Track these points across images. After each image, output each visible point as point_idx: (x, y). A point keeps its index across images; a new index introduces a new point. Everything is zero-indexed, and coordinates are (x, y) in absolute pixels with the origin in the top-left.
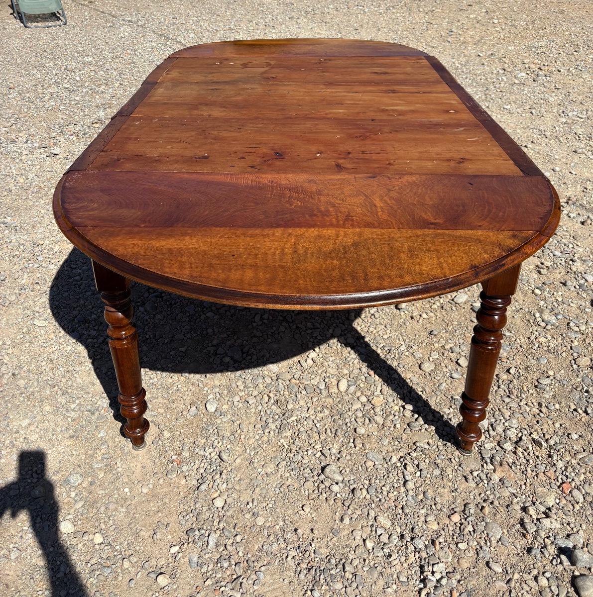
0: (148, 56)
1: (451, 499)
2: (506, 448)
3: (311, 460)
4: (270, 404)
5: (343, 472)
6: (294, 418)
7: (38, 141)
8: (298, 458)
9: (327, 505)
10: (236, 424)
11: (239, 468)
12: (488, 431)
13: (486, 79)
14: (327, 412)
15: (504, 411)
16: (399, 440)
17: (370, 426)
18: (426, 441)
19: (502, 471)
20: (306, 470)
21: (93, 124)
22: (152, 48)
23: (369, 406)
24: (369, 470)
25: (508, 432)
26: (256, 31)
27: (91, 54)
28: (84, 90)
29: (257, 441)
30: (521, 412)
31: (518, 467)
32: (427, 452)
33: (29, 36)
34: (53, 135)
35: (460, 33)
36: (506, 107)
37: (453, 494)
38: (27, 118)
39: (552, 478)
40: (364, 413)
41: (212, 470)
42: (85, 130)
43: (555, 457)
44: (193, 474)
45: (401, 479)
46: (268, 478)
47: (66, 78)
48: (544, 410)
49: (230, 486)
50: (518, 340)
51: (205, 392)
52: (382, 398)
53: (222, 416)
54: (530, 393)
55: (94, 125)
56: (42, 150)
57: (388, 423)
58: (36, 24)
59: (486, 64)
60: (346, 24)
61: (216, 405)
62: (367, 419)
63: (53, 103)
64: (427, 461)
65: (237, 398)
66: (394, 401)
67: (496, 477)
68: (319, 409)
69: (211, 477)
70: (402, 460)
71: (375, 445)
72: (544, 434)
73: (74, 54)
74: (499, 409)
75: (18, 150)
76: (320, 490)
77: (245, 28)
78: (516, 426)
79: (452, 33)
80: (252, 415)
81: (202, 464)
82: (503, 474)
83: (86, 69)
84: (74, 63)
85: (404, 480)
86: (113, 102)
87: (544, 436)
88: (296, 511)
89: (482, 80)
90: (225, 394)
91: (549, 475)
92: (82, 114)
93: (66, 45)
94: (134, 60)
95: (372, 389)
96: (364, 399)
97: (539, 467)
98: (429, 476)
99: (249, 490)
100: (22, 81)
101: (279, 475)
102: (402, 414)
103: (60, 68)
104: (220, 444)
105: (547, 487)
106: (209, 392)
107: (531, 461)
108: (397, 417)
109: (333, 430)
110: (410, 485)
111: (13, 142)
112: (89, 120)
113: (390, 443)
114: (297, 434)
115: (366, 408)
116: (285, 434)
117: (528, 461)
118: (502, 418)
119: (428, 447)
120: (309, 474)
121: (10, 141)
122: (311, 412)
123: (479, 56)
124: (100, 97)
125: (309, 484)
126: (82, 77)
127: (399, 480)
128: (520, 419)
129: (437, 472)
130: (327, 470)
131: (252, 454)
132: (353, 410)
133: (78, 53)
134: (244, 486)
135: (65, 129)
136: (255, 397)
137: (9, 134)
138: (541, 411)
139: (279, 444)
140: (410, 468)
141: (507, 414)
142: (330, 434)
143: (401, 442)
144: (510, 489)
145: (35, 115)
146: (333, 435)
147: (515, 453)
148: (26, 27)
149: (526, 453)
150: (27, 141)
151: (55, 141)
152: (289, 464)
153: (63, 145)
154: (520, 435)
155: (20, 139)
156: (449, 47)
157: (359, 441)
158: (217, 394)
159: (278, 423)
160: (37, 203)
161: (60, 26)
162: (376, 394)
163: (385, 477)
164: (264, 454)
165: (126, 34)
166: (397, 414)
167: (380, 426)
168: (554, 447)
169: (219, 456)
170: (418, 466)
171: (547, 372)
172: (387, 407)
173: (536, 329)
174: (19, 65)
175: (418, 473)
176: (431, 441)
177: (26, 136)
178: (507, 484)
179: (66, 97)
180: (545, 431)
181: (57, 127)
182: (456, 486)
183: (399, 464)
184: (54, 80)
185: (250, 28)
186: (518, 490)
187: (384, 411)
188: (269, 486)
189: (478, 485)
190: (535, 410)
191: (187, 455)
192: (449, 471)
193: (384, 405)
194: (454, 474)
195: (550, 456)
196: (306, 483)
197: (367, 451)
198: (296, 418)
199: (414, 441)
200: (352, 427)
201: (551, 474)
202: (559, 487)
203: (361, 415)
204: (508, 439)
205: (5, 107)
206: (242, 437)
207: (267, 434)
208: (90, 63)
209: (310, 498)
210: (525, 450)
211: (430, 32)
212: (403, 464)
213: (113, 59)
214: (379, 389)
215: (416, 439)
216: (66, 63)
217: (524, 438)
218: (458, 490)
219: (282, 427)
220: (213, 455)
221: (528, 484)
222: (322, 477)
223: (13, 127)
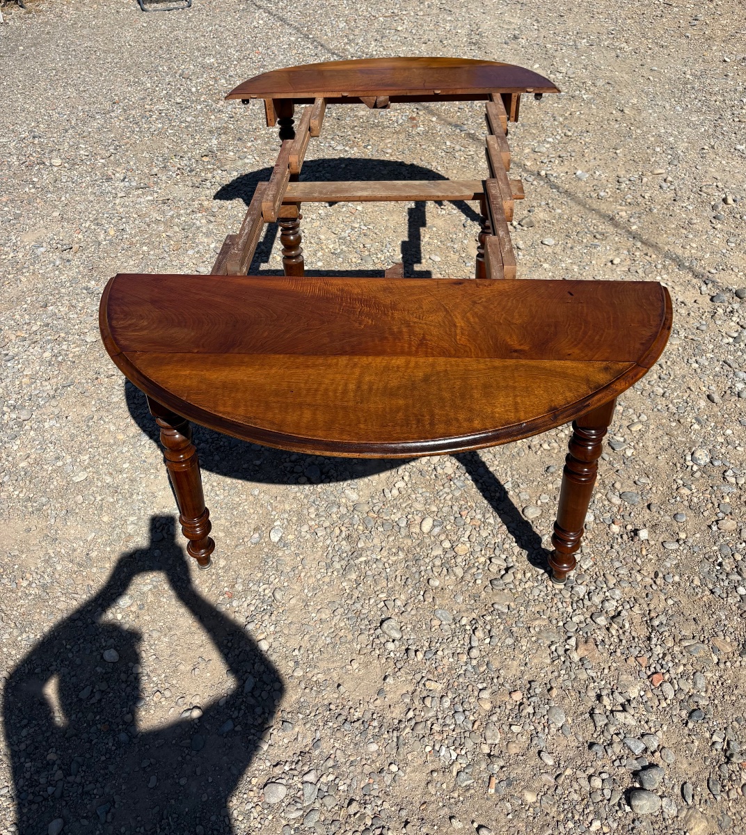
0: (282, 57)
1: (519, 674)
2: (599, 622)
3: (372, 610)
4: (340, 538)
5: (403, 629)
6: (363, 559)
7: (136, 178)
8: (358, 606)
9: (378, 663)
10: (298, 559)
11: (292, 610)
12: (582, 600)
13: (724, 100)
14: (401, 555)
15: (609, 577)
16: (476, 597)
17: (447, 578)
18: (507, 603)
19: (586, 650)
20: (363, 621)
21: (202, 157)
22: (289, 45)
23: (451, 554)
24: (433, 630)
25: (607, 604)
26: (426, 18)
27: (214, 53)
28: (199, 107)
29: (319, 580)
30: (631, 580)
31: (607, 646)
32: (504, 617)
33: (145, 25)
34: (155, 170)
35: (708, 22)
36: (739, 147)
37: (523, 668)
38: (128, 146)
39: (644, 665)
40: (443, 561)
41: (262, 609)
42: (192, 165)
43: (654, 641)
44: (243, 610)
45: (466, 644)
46: (321, 626)
47: (180, 89)
48: (659, 581)
49: (278, 629)
50: (654, 489)
51: (272, 517)
52: (468, 545)
53: (285, 548)
54: (649, 558)
55: (203, 159)
56: (140, 192)
57: (468, 577)
58: (155, 5)
59: (731, 75)
60: (549, 6)
61: (281, 534)
62: (445, 569)
63: (160, 126)
64: (502, 627)
65: (305, 528)
66: (481, 551)
67: (576, 657)
68: (394, 550)
69: (260, 616)
70: (473, 622)
71: (447, 601)
72: (650, 610)
73: (194, 53)
74: (604, 575)
75: (113, 191)
76: (374, 645)
77: (412, 14)
78: (617, 598)
79: (696, 22)
80: (319, 549)
81: (254, 601)
82: (586, 653)
83: (205, 76)
84: (191, 67)
85: (469, 646)
86: (230, 126)
87: (649, 614)
88: (344, 664)
89: (718, 103)
90: (294, 521)
91: (641, 662)
92: (192, 141)
93: (186, 38)
94: (265, 63)
95: (459, 533)
96: (447, 545)
97: (632, 650)
98: (499, 644)
99: (297, 636)
100: (129, 92)
101: (333, 624)
102: (487, 568)
103: (176, 73)
104: (277, 580)
105: (634, 675)
106: (276, 517)
107: (624, 642)
108: (480, 571)
109: (403, 577)
110: (475, 653)
111: (109, 179)
112: (198, 151)
113: (464, 600)
114: (362, 578)
115: (447, 556)
116: (349, 577)
117: (621, 641)
118: (605, 586)
119: (506, 611)
120: (366, 625)
121: (105, 178)
122: (385, 553)
123: (725, 61)
124: (216, 117)
125: (363, 638)
126: (199, 88)
127: (464, 644)
128: (626, 590)
129: (510, 641)
130: (385, 625)
131: (310, 595)
132: (432, 556)
133: (199, 51)
134: (293, 631)
135: (169, 164)
136: (325, 528)
137: (106, 169)
138: (655, 582)
139: (341, 587)
140: (479, 634)
141: (612, 581)
142: (400, 582)
143: (477, 602)
144: (589, 671)
145: (138, 142)
146: (403, 584)
147: (608, 629)
148: (143, 10)
149: (621, 631)
150: (125, 178)
151: (155, 179)
152: (346, 612)
153: (164, 185)
154: (620, 609)
155: (117, 175)
156: (685, 45)
157: (429, 595)
158: (285, 520)
159: (344, 563)
160: (126, 264)
161: (183, 9)
162: (461, 540)
163: (448, 640)
164: (322, 597)
165: (261, 22)
166: (481, 567)
167: (458, 579)
168: (657, 628)
169: (273, 593)
170: (489, 631)
171: (678, 534)
172: (472, 557)
173: (681, 476)
174: (128, 69)
175: (488, 640)
176: (512, 604)
177: (124, 171)
178: (587, 665)
179: (177, 116)
180: (652, 607)
181: (160, 159)
182: (527, 659)
183: (468, 627)
184: (165, 92)
185: (419, 13)
186: (599, 674)
187: (467, 562)
188: (321, 634)
189: (553, 661)
190: (649, 580)
191: (240, 589)
192: (524, 642)
193: (468, 555)
194: (528, 645)
195: (649, 639)
196: (360, 636)
197: (436, 607)
198: (365, 559)
199: (493, 602)
200: (425, 577)
201: (644, 661)
202: (649, 677)
203: (439, 564)
204: (604, 612)
205: (105, 130)
206: (303, 574)
207: (330, 574)
208: (211, 66)
209: (361, 653)
210: (621, 628)
211: (664, 20)
212: (474, 628)
213: (239, 60)
214: (468, 533)
215: (496, 599)
216: (183, 67)
217: (624, 613)
218: (529, 665)
219: (347, 568)
220: (267, 592)
221: (612, 669)
222: (379, 631)
223: (112, 158)
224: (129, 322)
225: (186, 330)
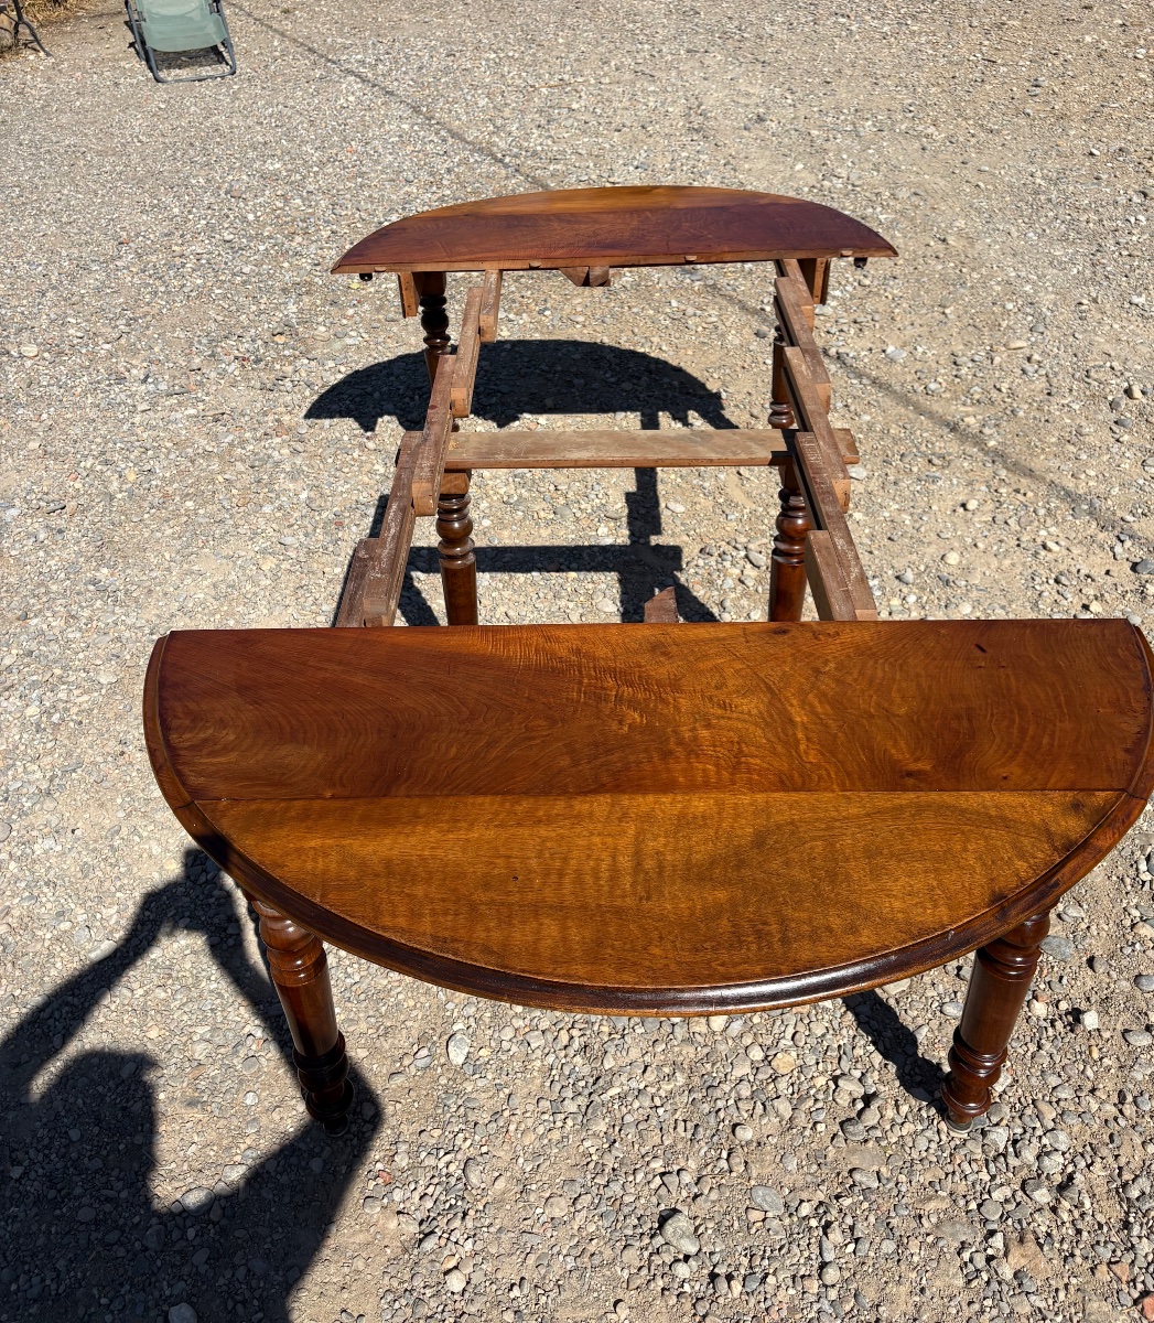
0: (390, 158)
1: (911, 1310)
2: (1038, 1199)
3: (642, 1197)
4: (571, 1052)
5: (700, 1232)
6: (614, 1092)
7: (167, 377)
8: (616, 1188)
9: (663, 1304)
10: (502, 1095)
11: (499, 1201)
12: (1005, 1156)
13: (1101, 220)
14: (681, 1079)
15: (1044, 1107)
16: (818, 1159)
17: (765, 1121)
18: (876, 1168)
19: (1023, 1256)
20: (628, 1221)
21: (274, 335)
22: (400, 136)
23: (766, 1073)
24: (753, 1231)
25: (1046, 1161)
26: (614, 87)
27: (279, 152)
28: (262, 248)
29: (541, 1137)
30: (1081, 1110)
31: (1057, 1245)
32: (873, 1198)
33: (163, 106)
34: (197, 361)
35: (1056, 90)
36: (1136, 300)
37: (917, 1299)
38: (149, 318)
39: (1124, 1279)
40: (755, 1088)
41: (448, 1205)
42: (258, 350)
43: (1136, 1230)
44: (413, 1208)
45: (814, 1257)
46: (555, 1233)
47: (228, 217)
48: (1129, 1109)
49: (479, 1246)
50: (1093, 928)
51: (448, 1014)
52: (794, 1054)
53: (477, 1076)
54: (1105, 1065)
55: (276, 338)
56: (173, 400)
57: (801, 1119)
58: (177, 71)
59: (1105, 177)
60: (806, 65)
61: (467, 1049)
62: (759, 1103)
63: (199, 281)
64: (872, 1219)
65: (508, 1034)
66: (818, 1063)
67: (1007, 1272)
68: (667, 1070)
69: (445, 1220)
70: (821, 1211)
71: (770, 1169)
72: (1120, 1168)
73: (246, 153)
74: (1034, 1101)
75: (129, 401)
76: (653, 1268)
77: (593, 81)
78: (1063, 1148)
79: (1038, 91)
80: (535, 1074)
81: (431, 1189)
82: (1023, 1262)
83: (267, 193)
84: (244, 177)
85: (820, 1260)
86: (317, 280)
87: (1120, 1175)
88: (602, 1312)
89: (1091, 225)
90: (487, 1020)
91: (1119, 1273)
92: (254, 308)
93: (231, 127)
94: (364, 169)
95: (776, 1031)
96: (757, 1054)
97: (1100, 1249)
98: (872, 1254)
99: (514, 1257)
100: (145, 223)
101: (576, 1227)
102: (831, 1098)
103: (219, 188)
104: (468, 1142)
105: (1110, 1300)
106: (455, 1014)
107: (1085, 1234)
108: (820, 1105)
109: (689, 1125)
110: (832, 1275)
111: (121, 380)
112: (266, 326)
113: (800, 1167)
114: (617, 1129)
115: (760, 1076)
116: (594, 1128)
117: (1079, 1232)
118: (1038, 1125)
119: (876, 1184)
120: (635, 1227)
121: (114, 377)
122: (651, 1076)
123: (1091, 154)
124: (291, 264)
125: (631, 1256)
126: (259, 214)
127: (809, 1258)
128: (1075, 1129)
129: (889, 1247)
130: (669, 1228)
131: (528, 1169)
132: (733, 1078)
133: (255, 149)
134: (506, 1246)
135: (219, 350)
136: (543, 1032)
137: (114, 360)
138: (1121, 1111)
139: (581, 1149)
140: (836, 1236)
141: (1050, 1114)
142: (683, 1134)
143: (823, 1166)
144: (1033, 1298)
145: (164, 311)
146: (689, 1136)
147: (1054, 1210)
148: (158, 80)
149: (1076, 1214)
150: (147, 377)
151: (199, 378)
152: (596, 1201)
153: (214, 388)
154: (1070, 1169)
155: (134, 371)
156: (1027, 129)
157: (738, 1160)
158: (472, 1019)
159: (583, 1101)
160: (159, 535)
161: (223, 77)
162: (781, 1045)
163: (783, 1252)
164: (551, 1172)
165: (351, 98)
166: (821, 1096)
167: (784, 1123)
168: (1137, 1204)
169: (464, 1170)
170: (852, 1228)
171: (1146, 1014)
172: (803, 1078)
173: (1135, 901)
174: (140, 182)
175: (851, 1247)
176: (884, 1170)
177: (145, 364)
178: (1029, 1285)
179: (226, 263)
180: (1123, 1161)
181: (204, 341)
182: (924, 1282)
183: (814, 1223)
184: (204, 222)
185: (603, 80)
186: (1050, 1301)
187: (796, 1087)
188: (556, 1250)
189: (970, 1281)
190: (1111, 1110)
191: (404, 1164)
192: (914, 1246)
193: (795, 1073)
194: (922, 1253)
195: (1127, 1225)
196: (626, 1252)
197: (753, 1182)
198: (619, 1090)
199: (850, 1167)
200: (727, 1122)
201: (1123, 1270)
202: (1136, 1302)
203: (748, 1093)
204: (1043, 1177)
205: (109, 291)
206: (512, 1128)
207: (559, 1124)
208: (276, 176)
209: (632, 1286)
210: (1076, 1207)
211: (988, 87)
212: (823, 1222)
213: (322, 164)
214: (790, 1031)
215: (855, 1161)
216: (231, 177)
217: (1079, 1177)
218: (928, 1293)
219: (590, 1111)
220: (452, 1168)
221: (1072, 1289)
222: (659, 1240)
223: (123, 341)
224: (202, 735)
225: (307, 749)
